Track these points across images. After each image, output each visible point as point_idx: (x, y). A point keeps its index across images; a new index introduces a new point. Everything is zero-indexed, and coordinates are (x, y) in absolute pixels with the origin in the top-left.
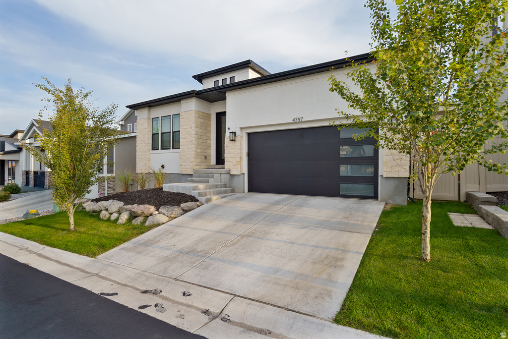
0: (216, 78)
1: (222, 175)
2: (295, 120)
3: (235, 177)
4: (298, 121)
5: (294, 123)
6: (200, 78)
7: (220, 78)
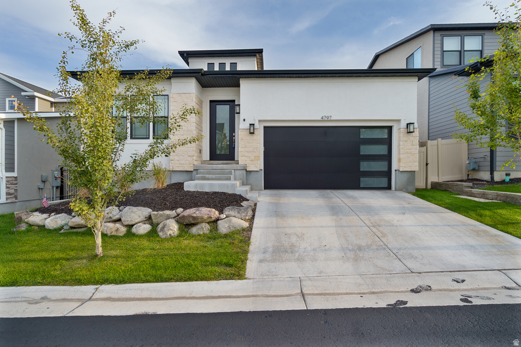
0: (211, 60)
1: (237, 172)
2: (324, 118)
3: (252, 173)
4: (326, 119)
5: (322, 121)
6: (186, 55)
7: (216, 62)
